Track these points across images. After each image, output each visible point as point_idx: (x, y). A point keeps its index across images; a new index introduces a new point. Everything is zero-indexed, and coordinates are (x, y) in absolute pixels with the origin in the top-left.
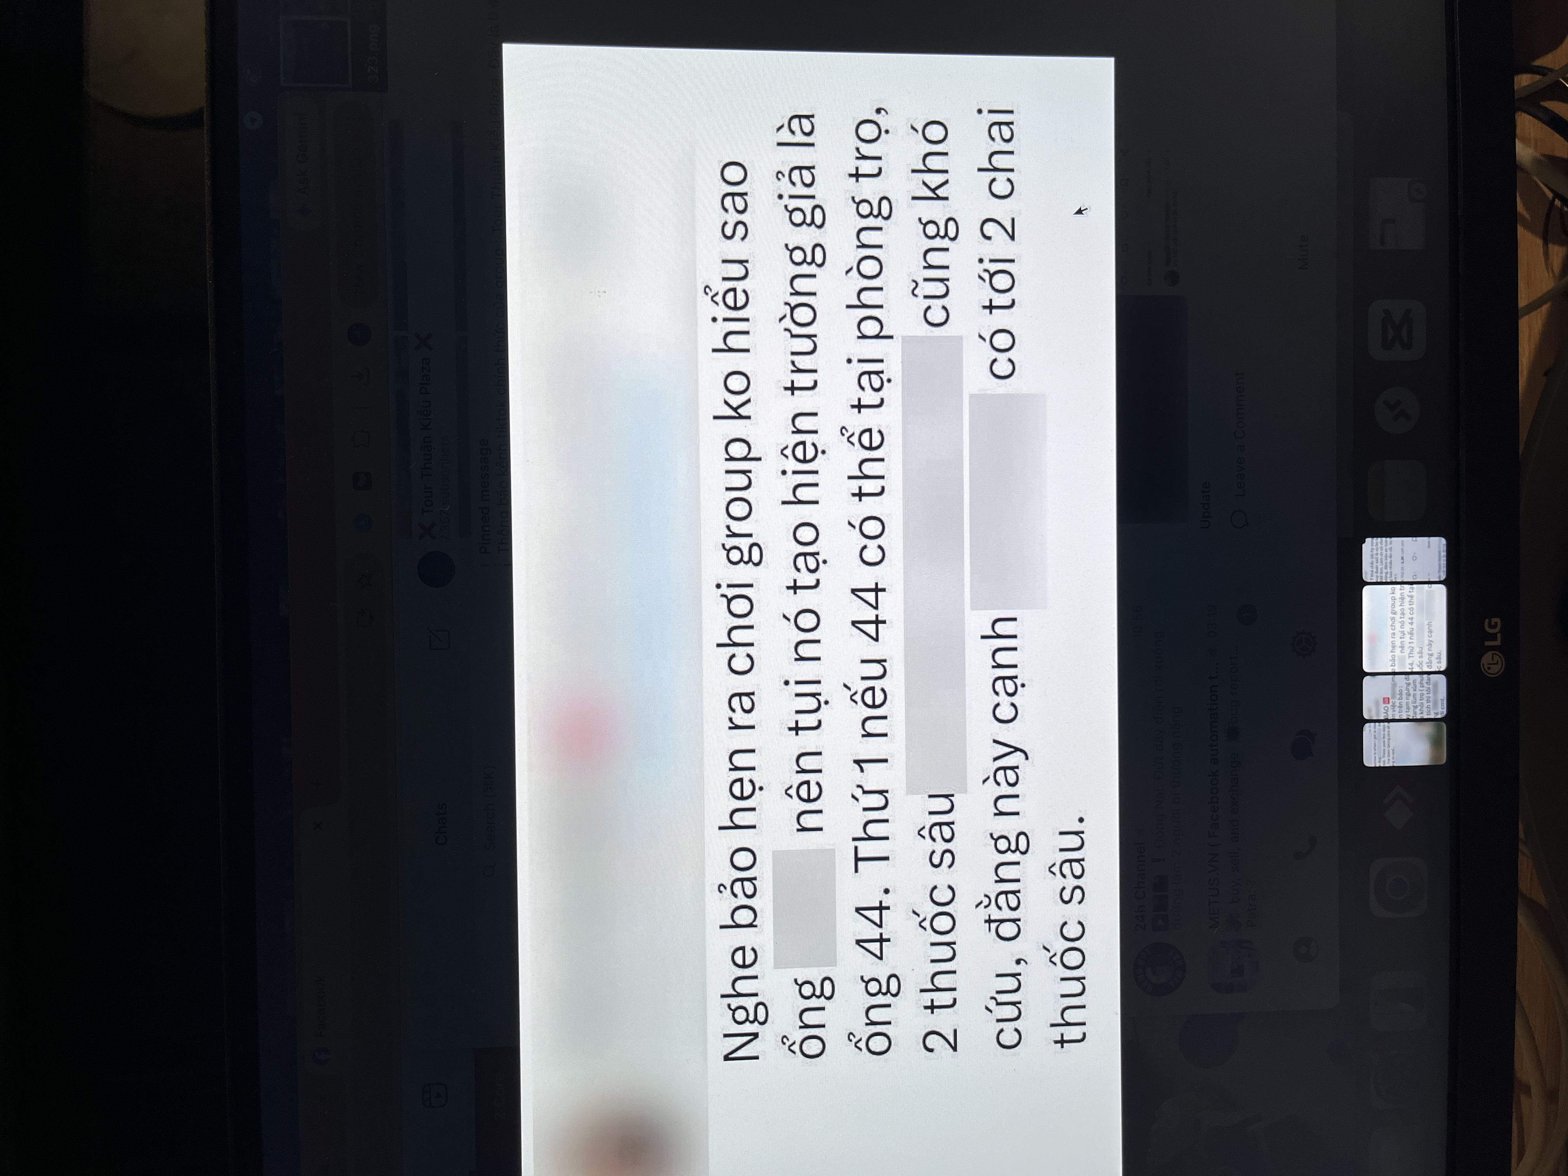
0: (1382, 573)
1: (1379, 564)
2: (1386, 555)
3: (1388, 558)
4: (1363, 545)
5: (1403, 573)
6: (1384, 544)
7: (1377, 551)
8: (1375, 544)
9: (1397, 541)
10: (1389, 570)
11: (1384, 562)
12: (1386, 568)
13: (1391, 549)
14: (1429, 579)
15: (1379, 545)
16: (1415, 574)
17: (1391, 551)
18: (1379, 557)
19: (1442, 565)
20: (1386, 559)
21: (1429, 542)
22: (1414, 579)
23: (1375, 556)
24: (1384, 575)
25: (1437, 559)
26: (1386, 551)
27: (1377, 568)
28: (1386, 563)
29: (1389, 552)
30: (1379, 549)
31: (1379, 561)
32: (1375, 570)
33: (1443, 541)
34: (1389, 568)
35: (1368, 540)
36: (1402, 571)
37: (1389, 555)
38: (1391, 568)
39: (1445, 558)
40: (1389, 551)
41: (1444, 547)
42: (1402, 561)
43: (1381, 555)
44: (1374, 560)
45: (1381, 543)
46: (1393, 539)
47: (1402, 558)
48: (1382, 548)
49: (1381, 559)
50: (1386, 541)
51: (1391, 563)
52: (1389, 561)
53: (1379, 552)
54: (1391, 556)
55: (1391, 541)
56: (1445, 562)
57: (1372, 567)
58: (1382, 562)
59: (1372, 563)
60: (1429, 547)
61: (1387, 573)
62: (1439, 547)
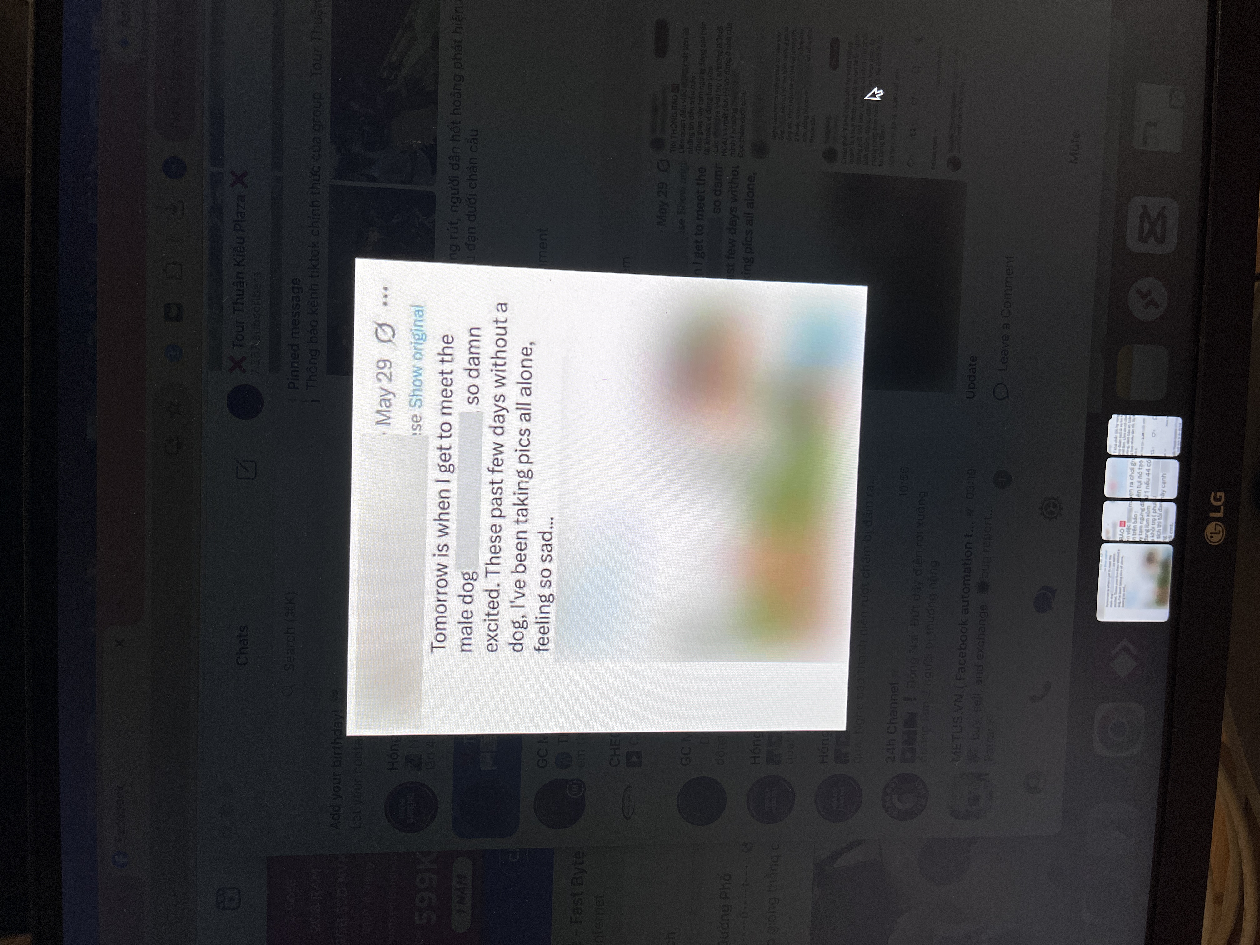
0: (1124, 447)
1: (1122, 439)
2: (1129, 430)
3: (1131, 433)
4: (1110, 421)
5: (1142, 448)
6: (1128, 420)
7: (1121, 426)
8: (1120, 420)
9: (1139, 418)
10: (1130, 445)
11: (1127, 437)
12: (1128, 442)
13: (1133, 426)
14: (1165, 454)
15: (1124, 422)
16: (1153, 449)
17: (1133, 427)
18: (1123, 432)
19: (1177, 443)
20: (1129, 435)
21: (1167, 421)
22: (1152, 454)
23: (1119, 431)
24: (1126, 449)
25: (1173, 436)
26: (1129, 427)
27: (1120, 442)
28: (1128, 438)
29: (1131, 429)
30: (1123, 426)
31: (1123, 436)
32: (1118, 444)
33: (1180, 420)
34: (1130, 443)
35: (1114, 416)
36: (1142, 446)
37: (1131, 431)
38: (1132, 443)
39: (1180, 436)
40: (1131, 427)
41: (1180, 426)
42: (1143, 437)
43: (1125, 430)
44: (1118, 435)
45: (1126, 420)
46: (1137, 416)
47: (1143, 434)
48: (1125, 424)
49: (1125, 434)
50: (1130, 418)
51: (1133, 438)
52: (1131, 436)
53: (1123, 427)
54: (1133, 432)
55: (1135, 418)
56: (1180, 440)
57: (1116, 441)
58: (1125, 437)
59: (1116, 438)
60: (1167, 425)
61: (1128, 447)
62: (1176, 426)
